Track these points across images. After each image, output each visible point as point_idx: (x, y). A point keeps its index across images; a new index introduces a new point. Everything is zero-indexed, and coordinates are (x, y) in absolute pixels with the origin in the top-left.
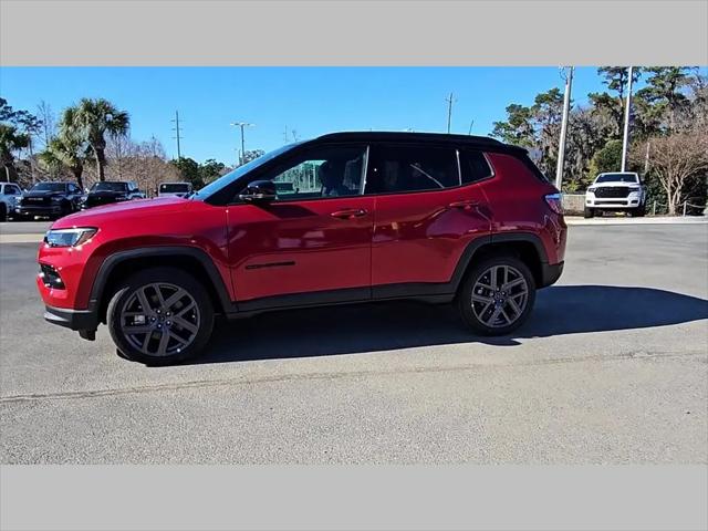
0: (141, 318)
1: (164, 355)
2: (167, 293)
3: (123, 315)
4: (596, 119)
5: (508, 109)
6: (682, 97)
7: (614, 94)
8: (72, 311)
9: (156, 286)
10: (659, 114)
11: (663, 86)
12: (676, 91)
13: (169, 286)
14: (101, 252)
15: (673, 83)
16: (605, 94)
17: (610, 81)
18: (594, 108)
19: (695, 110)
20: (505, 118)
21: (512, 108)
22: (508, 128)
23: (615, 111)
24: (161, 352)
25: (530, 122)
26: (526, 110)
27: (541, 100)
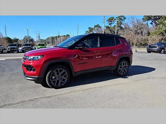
0: (54, 78)
1: (60, 86)
2: (61, 71)
3: (51, 77)
4: (106, 31)
5: (88, 28)
6: (122, 27)
7: (109, 26)
8: (37, 77)
9: (58, 69)
10: (118, 31)
11: (119, 25)
12: (121, 26)
13: (61, 69)
14: (46, 61)
15: (121, 24)
16: (108, 26)
17: (109, 23)
18: (106, 29)
19: (125, 30)
20: (88, 30)
21: (89, 28)
22: (89, 32)
23: (110, 30)
24: (59, 85)
25: (93, 31)
26: (92, 29)
27: (95, 26)
